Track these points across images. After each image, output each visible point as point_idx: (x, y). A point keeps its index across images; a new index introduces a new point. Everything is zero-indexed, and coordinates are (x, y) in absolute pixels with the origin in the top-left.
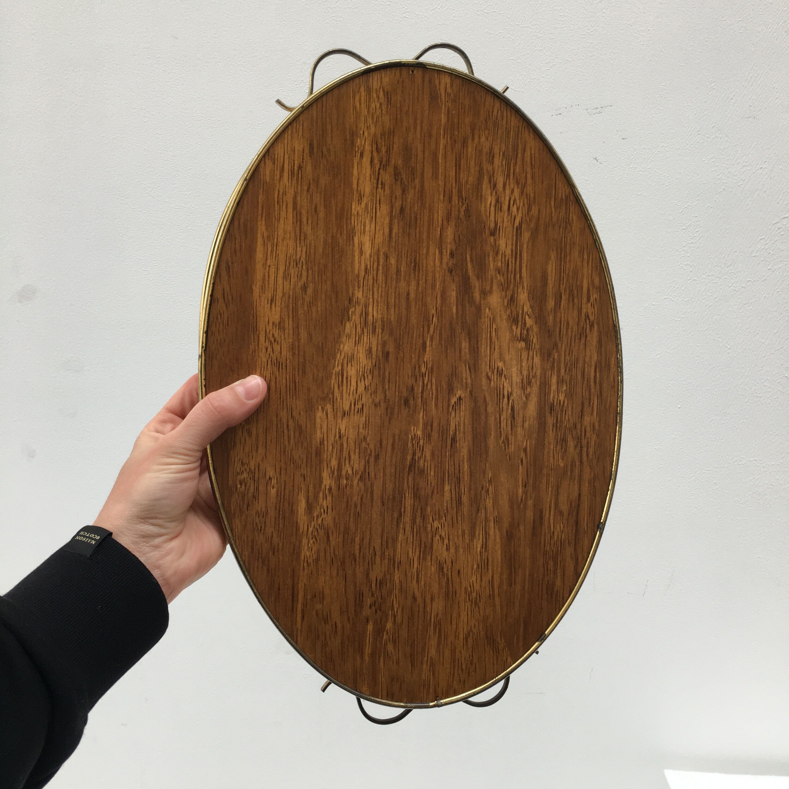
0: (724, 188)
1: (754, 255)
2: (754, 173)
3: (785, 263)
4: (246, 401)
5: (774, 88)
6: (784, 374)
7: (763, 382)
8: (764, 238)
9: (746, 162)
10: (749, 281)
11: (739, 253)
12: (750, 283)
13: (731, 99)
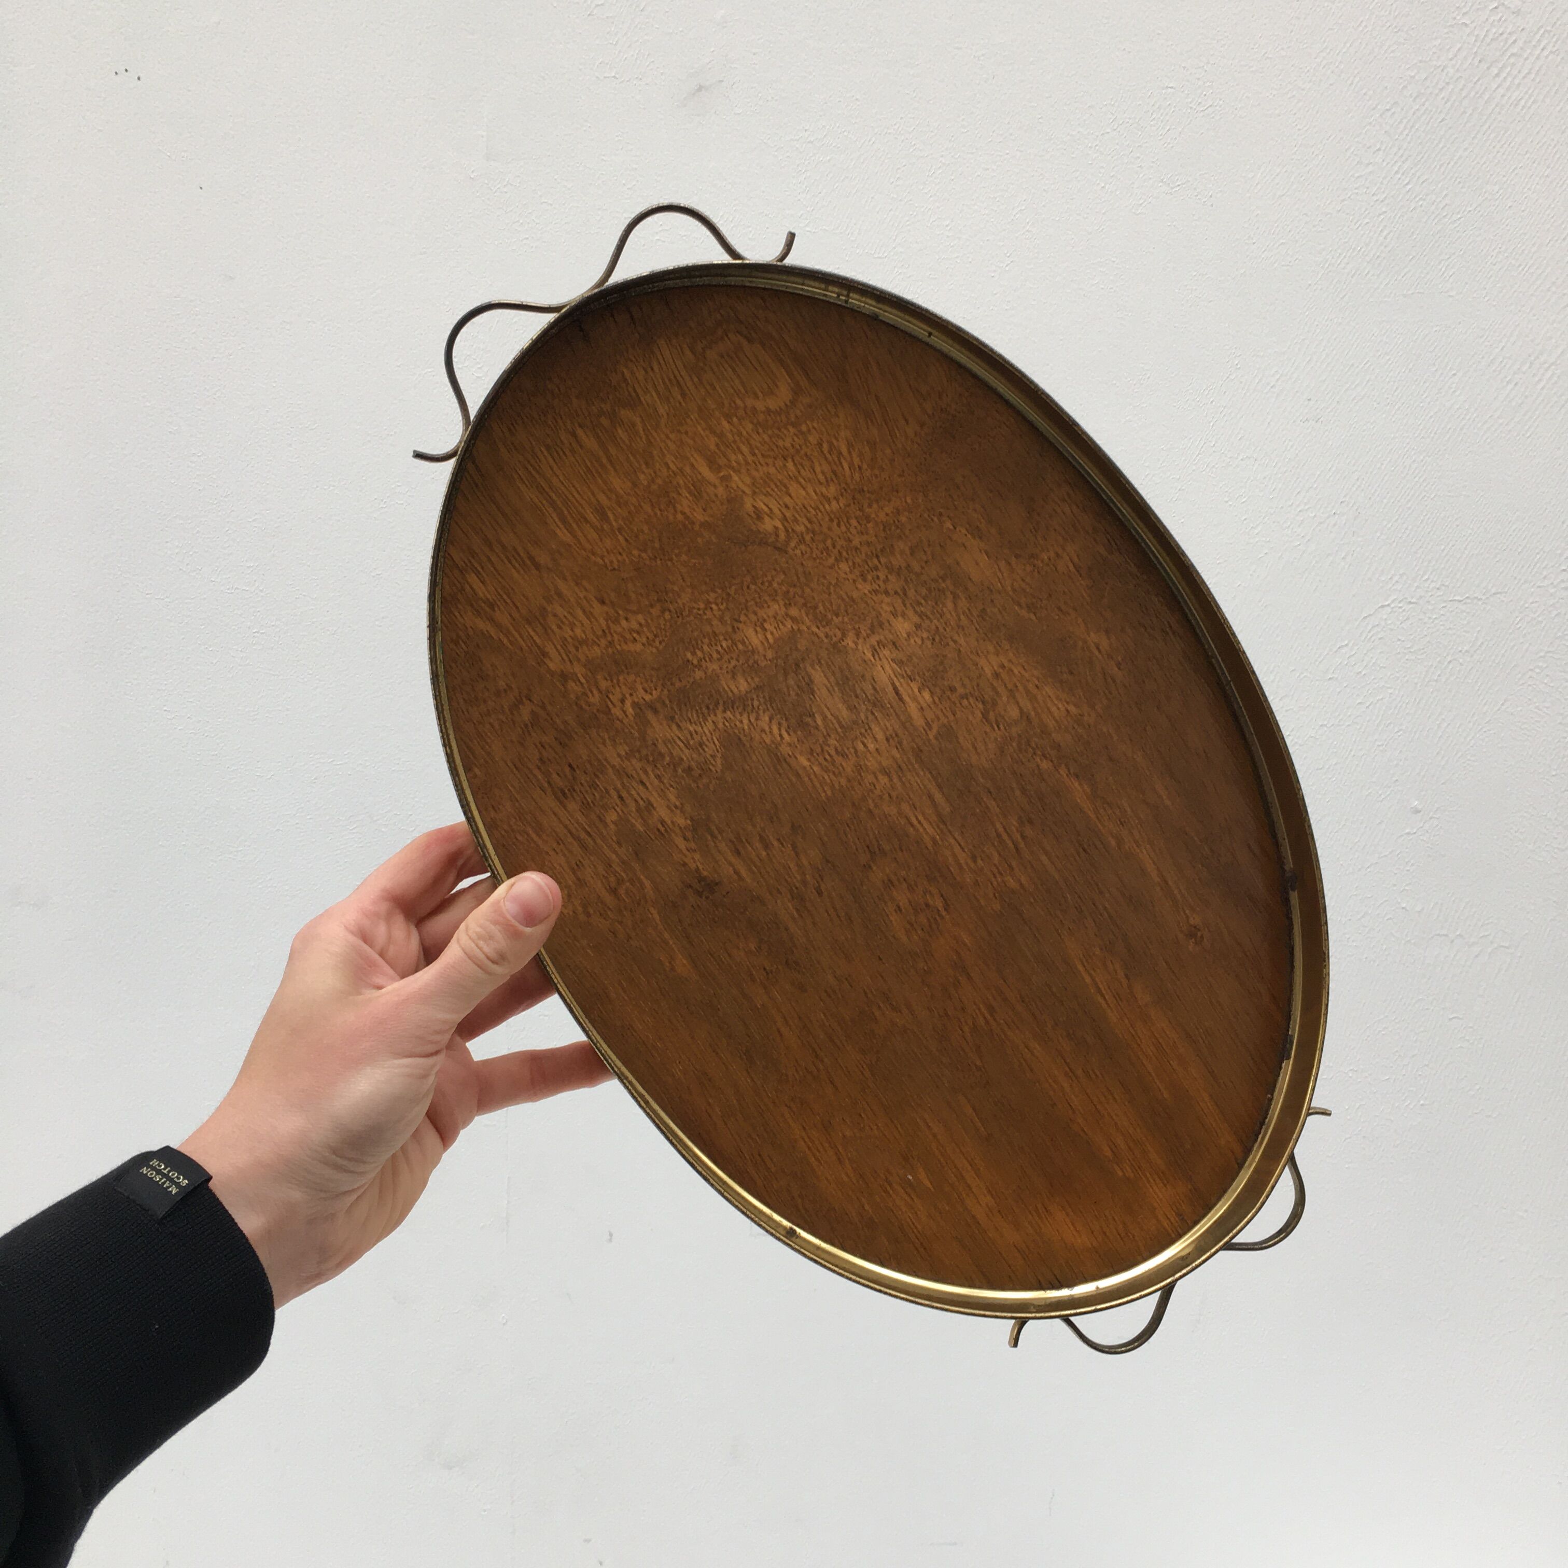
0: (1266, 551)
1: (1330, 676)
2: (1321, 523)
3: (1390, 691)
4: (522, 928)
5: (1353, 365)
6: (1399, 903)
7: (1359, 919)
8: (1347, 645)
9: (1306, 504)
10: (1321, 726)
11: (1302, 673)
12: (1325, 729)
13: (1272, 387)
